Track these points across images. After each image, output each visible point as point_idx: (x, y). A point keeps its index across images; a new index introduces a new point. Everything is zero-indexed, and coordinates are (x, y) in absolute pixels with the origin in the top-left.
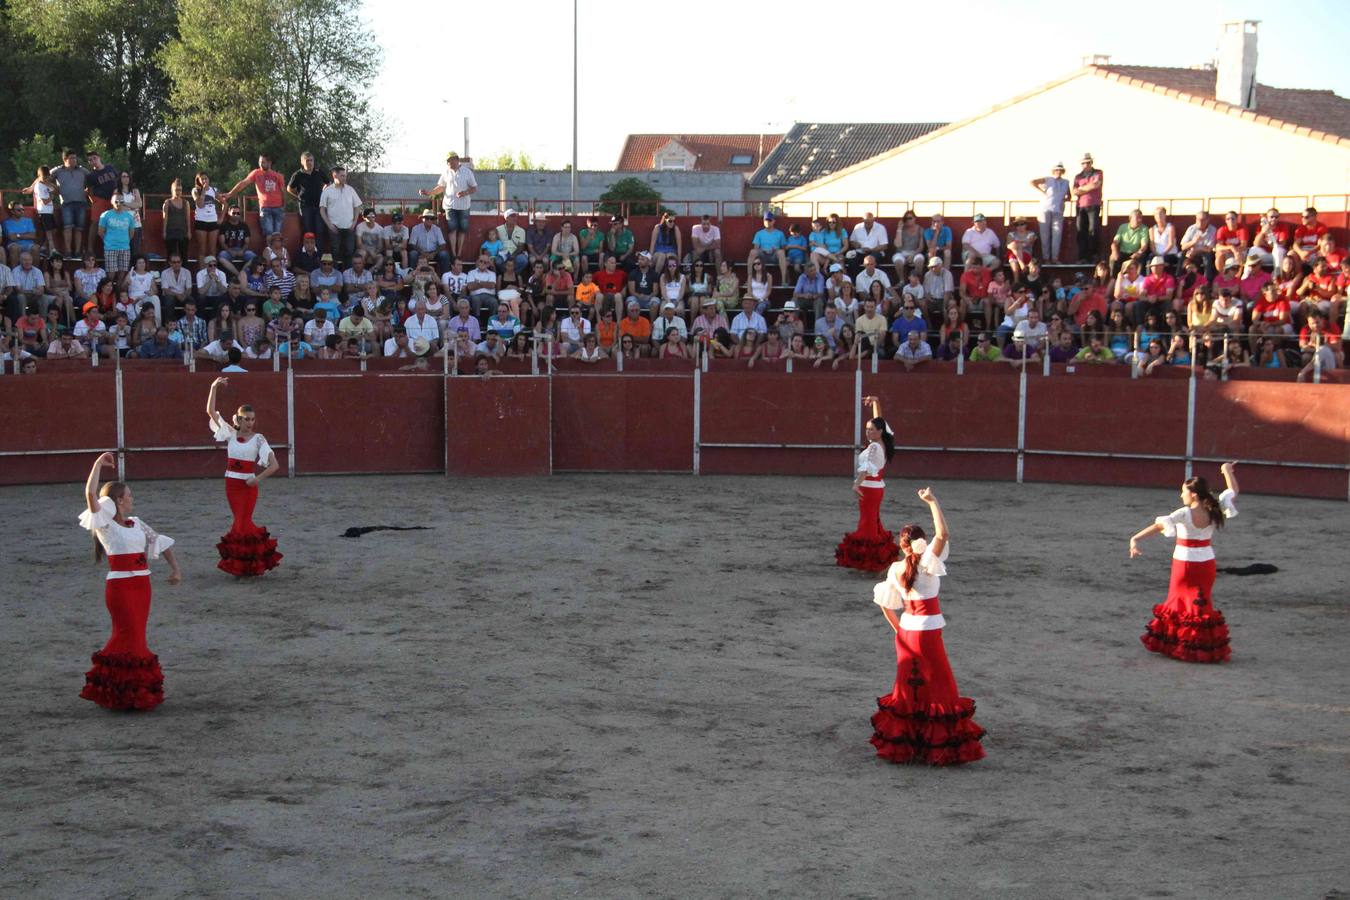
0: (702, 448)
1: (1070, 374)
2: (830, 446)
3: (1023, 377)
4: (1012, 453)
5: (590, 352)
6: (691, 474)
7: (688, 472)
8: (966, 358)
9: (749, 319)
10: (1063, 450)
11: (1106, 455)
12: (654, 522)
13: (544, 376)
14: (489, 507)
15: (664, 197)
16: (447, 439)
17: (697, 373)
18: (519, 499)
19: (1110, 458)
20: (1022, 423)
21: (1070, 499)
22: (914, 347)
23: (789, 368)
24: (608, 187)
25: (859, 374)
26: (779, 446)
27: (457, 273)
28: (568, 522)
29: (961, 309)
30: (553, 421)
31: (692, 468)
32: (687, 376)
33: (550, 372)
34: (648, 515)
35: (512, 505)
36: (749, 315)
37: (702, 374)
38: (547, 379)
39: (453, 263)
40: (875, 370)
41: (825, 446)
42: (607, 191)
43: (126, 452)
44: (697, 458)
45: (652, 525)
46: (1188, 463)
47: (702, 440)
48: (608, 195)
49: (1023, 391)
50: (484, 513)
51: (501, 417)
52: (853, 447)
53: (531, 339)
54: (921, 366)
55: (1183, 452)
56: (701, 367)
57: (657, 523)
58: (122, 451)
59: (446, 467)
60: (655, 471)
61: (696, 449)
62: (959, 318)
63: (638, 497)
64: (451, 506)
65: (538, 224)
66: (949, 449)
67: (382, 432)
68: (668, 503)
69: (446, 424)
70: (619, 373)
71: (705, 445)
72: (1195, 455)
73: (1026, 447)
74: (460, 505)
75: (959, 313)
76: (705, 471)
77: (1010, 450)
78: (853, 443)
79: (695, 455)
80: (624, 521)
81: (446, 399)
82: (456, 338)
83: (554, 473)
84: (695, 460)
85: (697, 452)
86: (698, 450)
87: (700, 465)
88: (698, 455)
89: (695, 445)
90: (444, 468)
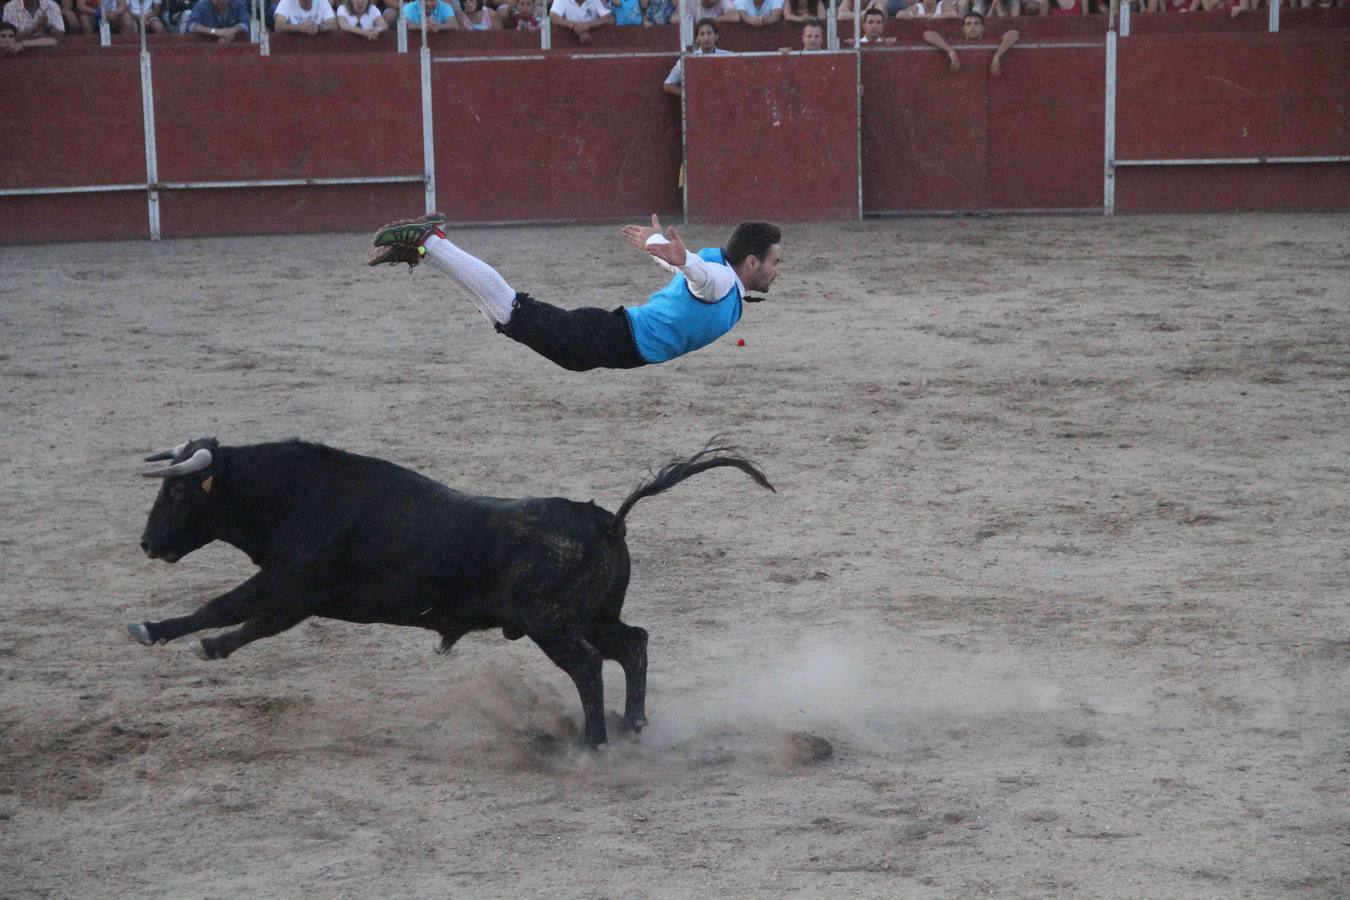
0: (1119, 170)
5: (930, 8)
6: (1101, 214)
7: (1095, 210)
17: (1111, 38)
23: (1274, 24)
26: (1255, 161)
30: (863, 127)
31: (1101, 203)
32: (1092, 45)
37: (1119, 39)
38: (854, 56)
43: (161, 191)
44: (1109, 186)
47: (1118, 155)
51: (776, 124)
56: (1117, 28)
58: (154, 188)
59: (685, 210)
61: (1108, 171)
67: (579, 152)
68: (1061, 265)
71: (1122, 162)
76: (1124, 207)
79: (1107, 180)
83: (865, 217)
84: (1106, 189)
85: (1110, 176)
86: (1112, 172)
87: (1115, 197)
88: (1112, 181)
89: (1107, 164)
90: (682, 211)
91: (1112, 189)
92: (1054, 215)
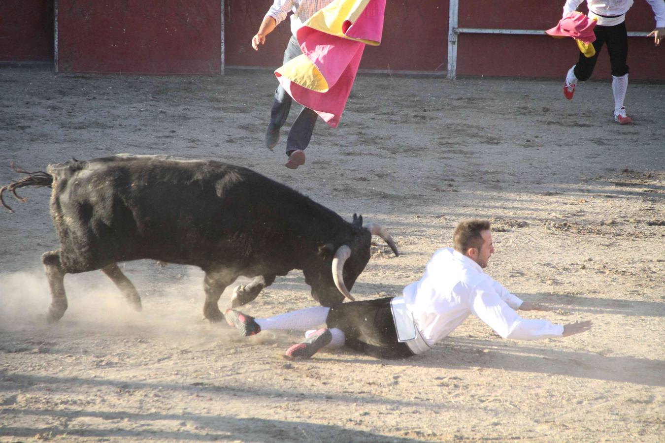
0: (461, 35)
6: (443, 77)
7: (439, 73)
12: (384, 152)
14: (125, 122)
18: (171, 111)
28: (249, 149)
31: (445, 68)
34: (374, 141)
35: (162, 120)
44: (452, 51)
45: (381, 156)
47: (461, 24)
50: (115, 132)
57: (389, 153)
59: (56, 57)
60: (389, 72)
61: (452, 37)
63: (358, 111)
64: (64, 119)
68: (405, 122)
71: (465, 30)
74: (80, 119)
76: (466, 72)
79: (450, 46)
80: (336, 149)
84: (449, 55)
85: (454, 43)
86: (455, 39)
87: (457, 62)
88: (455, 47)
89: (450, 32)
90: (53, 59)
91: (455, 54)
92: (401, 76)
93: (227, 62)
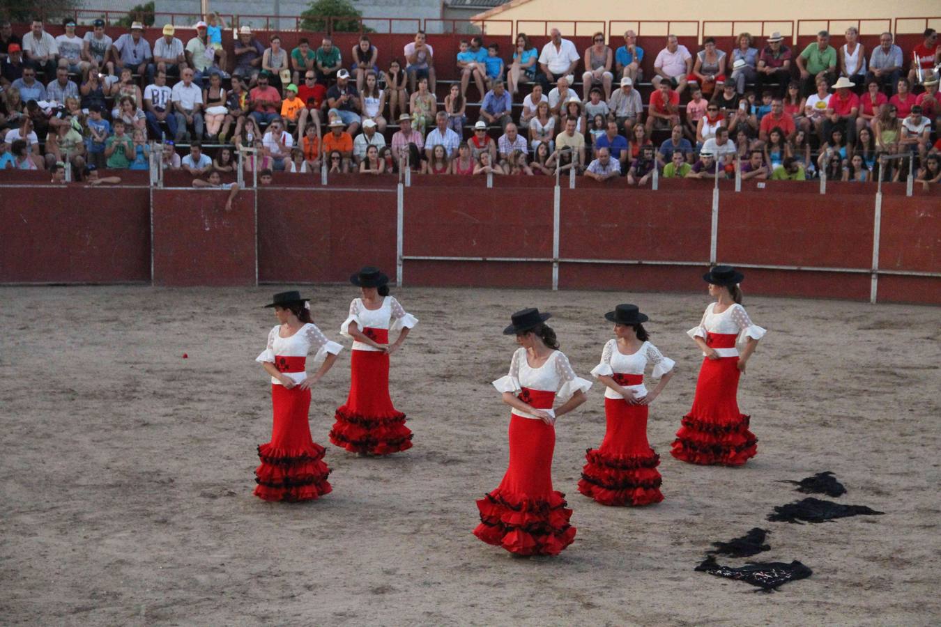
0: (405, 261)
1: (761, 190)
2: (529, 260)
3: (716, 192)
4: (704, 266)
5: (298, 166)
8: (661, 173)
9: (443, 135)
10: (754, 263)
11: (795, 268)
13: (249, 189)
15: (364, 15)
16: (153, 250)
17: (400, 187)
19: (799, 271)
20: (714, 238)
21: (759, 310)
22: (605, 164)
23: (490, 183)
24: (309, 4)
25: (557, 189)
26: (480, 259)
27: (161, 86)
29: (647, 126)
30: (259, 233)
31: (395, 281)
32: (391, 191)
33: (255, 185)
36: (443, 131)
37: (405, 188)
38: (253, 192)
39: (157, 76)
40: (572, 185)
41: (524, 260)
42: (307, 8)
44: (400, 270)
46: (874, 276)
47: (405, 253)
48: (309, 13)
49: (715, 207)
51: (208, 229)
52: (551, 260)
53: (235, 152)
54: (611, 181)
55: (869, 265)
56: (403, 182)
59: (152, 278)
61: (399, 262)
62: (644, 136)
65: (243, 38)
66: (644, 262)
67: (88, 243)
69: (152, 236)
70: (325, 186)
71: (407, 257)
72: (880, 267)
73: (718, 261)
75: (645, 131)
77: (702, 264)
78: (552, 257)
79: (398, 267)
81: (152, 210)
82: (161, 150)
83: (260, 284)
84: (398, 272)
85: (400, 265)
86: (401, 263)
87: (403, 277)
88: (401, 268)
89: (398, 258)
90: (150, 279)
91: (401, 272)
93: (260, 278)
